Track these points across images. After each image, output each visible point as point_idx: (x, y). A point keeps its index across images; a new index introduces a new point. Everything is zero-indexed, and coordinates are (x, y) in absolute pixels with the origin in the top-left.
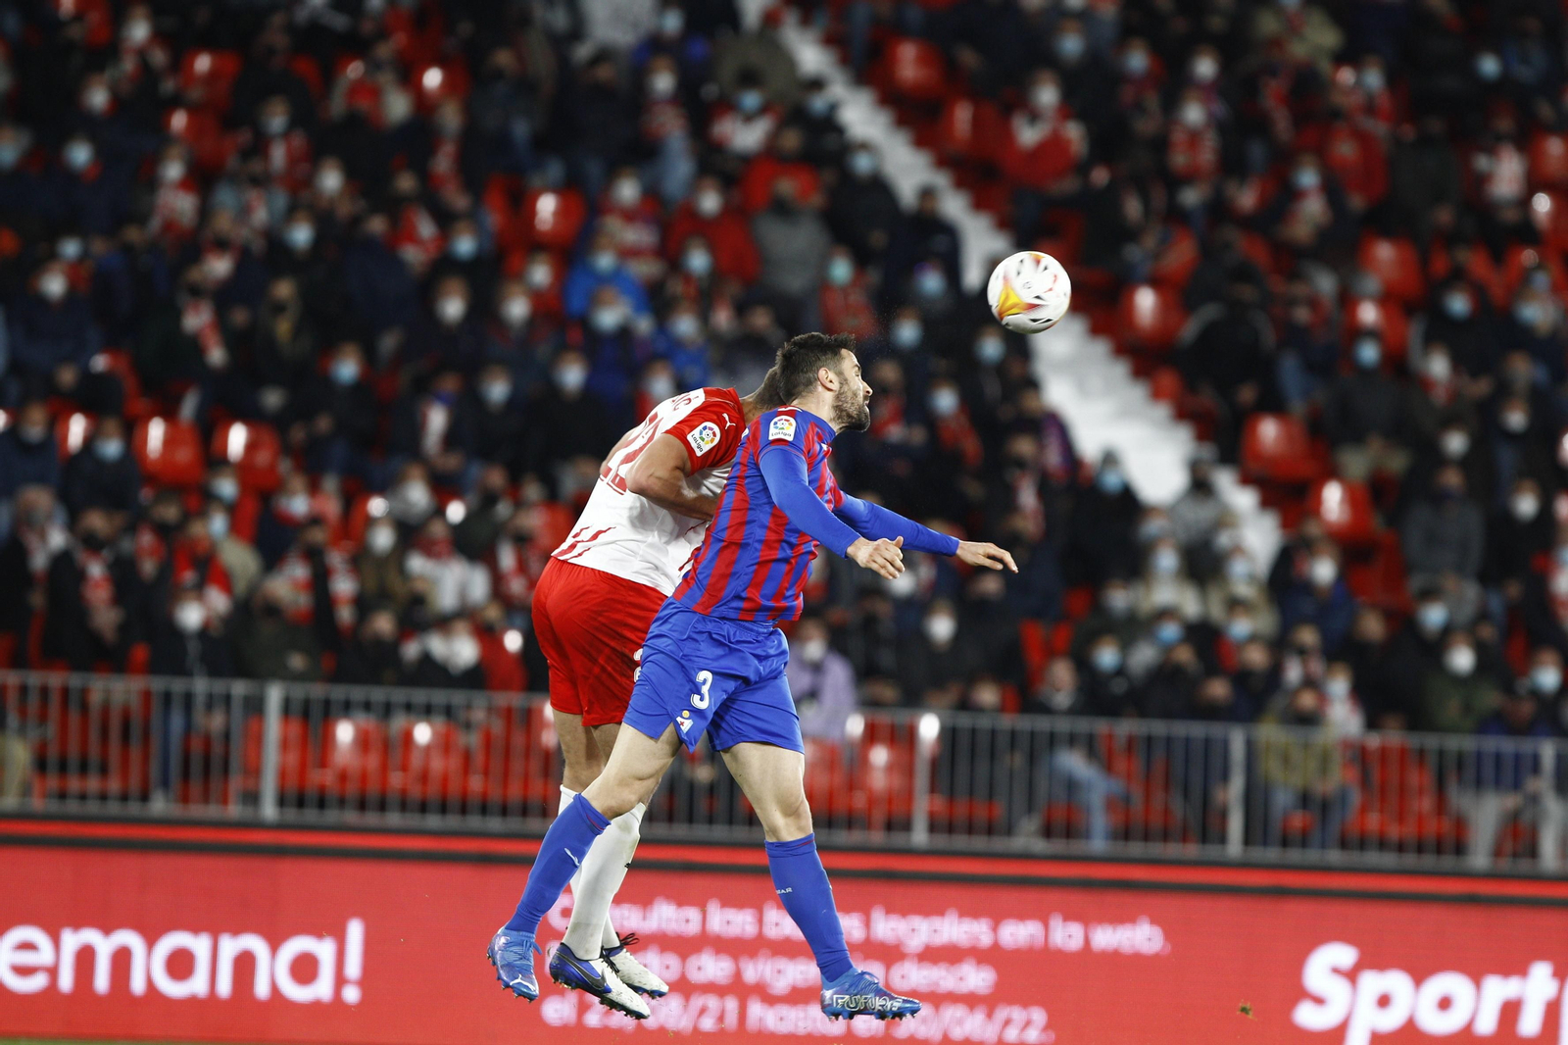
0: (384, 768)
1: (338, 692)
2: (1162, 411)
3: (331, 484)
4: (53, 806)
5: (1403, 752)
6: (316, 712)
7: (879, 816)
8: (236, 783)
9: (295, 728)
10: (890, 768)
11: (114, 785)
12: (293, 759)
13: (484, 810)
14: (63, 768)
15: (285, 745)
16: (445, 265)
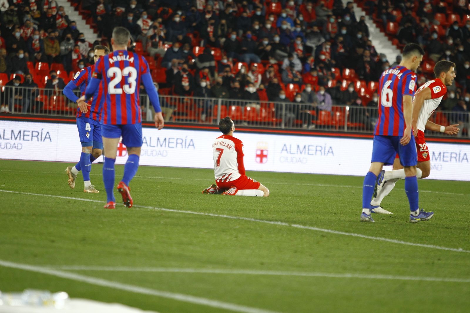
0: (241, 115)
1: (232, 100)
2: (395, 47)
3: (231, 59)
4: (177, 122)
5: (441, 114)
6: (228, 104)
7: (338, 126)
8: (212, 118)
9: (224, 107)
10: (340, 116)
11: (189, 118)
12: (223, 113)
13: (261, 124)
14: (179, 114)
15: (222, 110)
16: (255, 17)
